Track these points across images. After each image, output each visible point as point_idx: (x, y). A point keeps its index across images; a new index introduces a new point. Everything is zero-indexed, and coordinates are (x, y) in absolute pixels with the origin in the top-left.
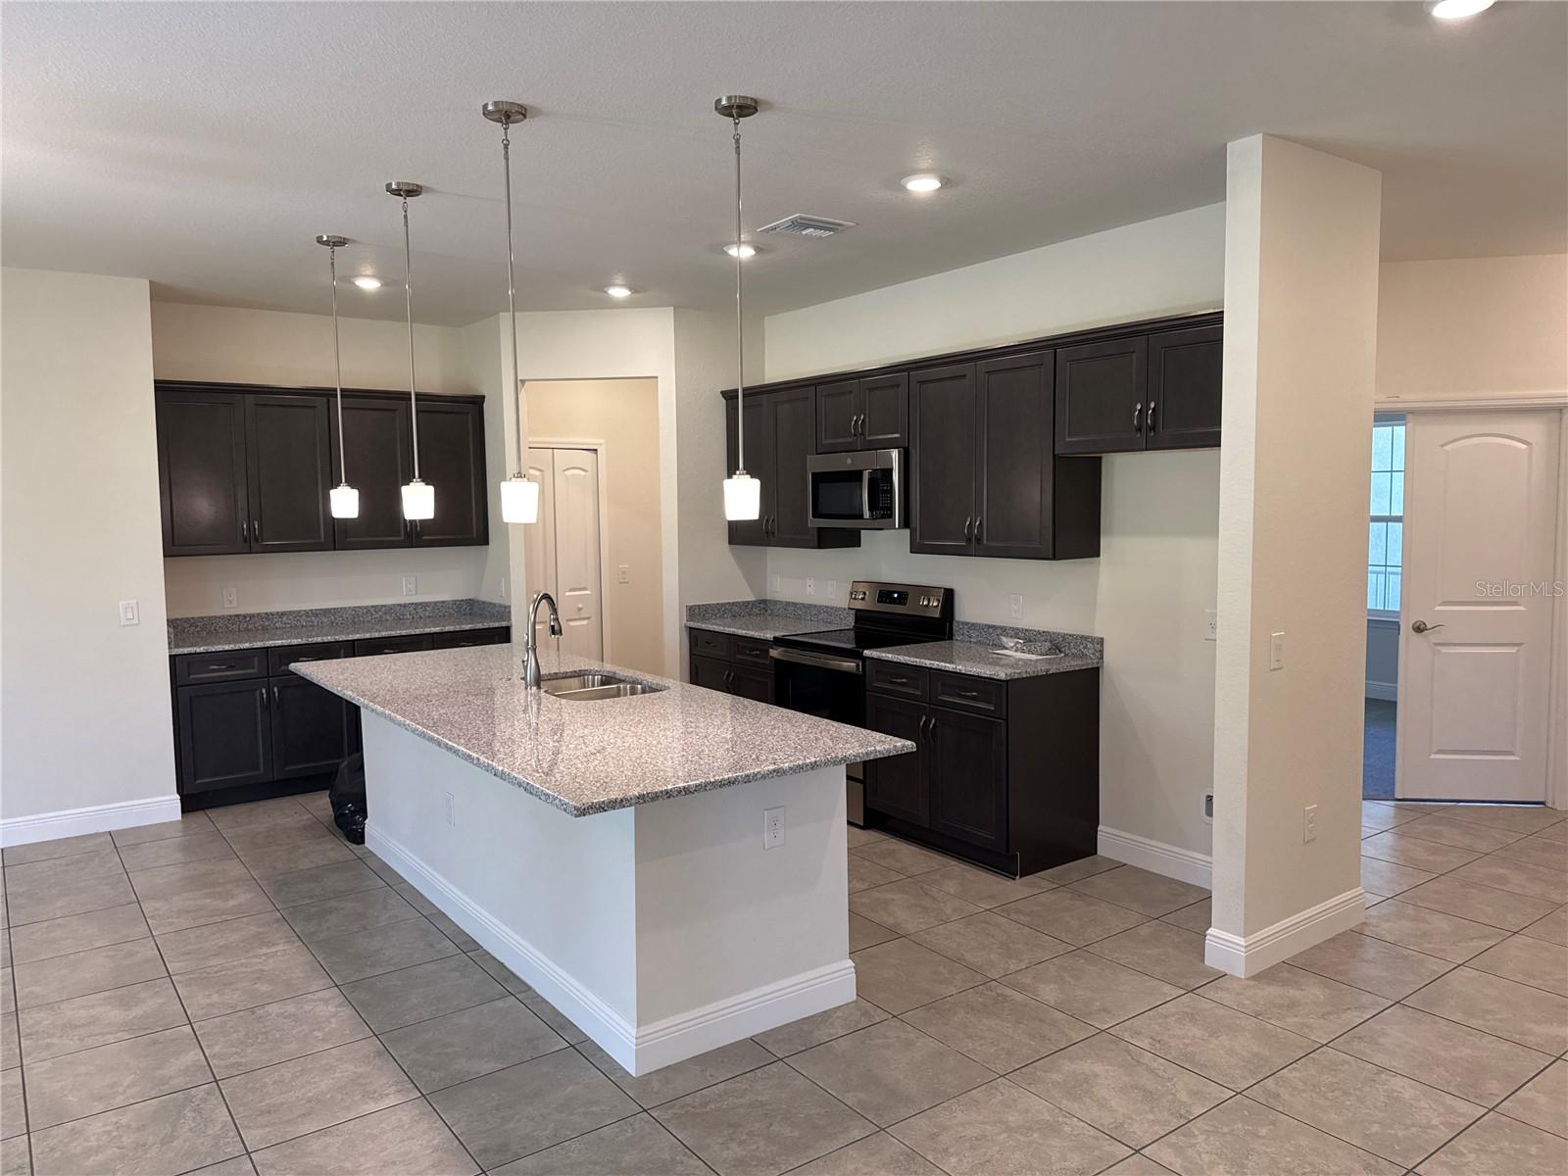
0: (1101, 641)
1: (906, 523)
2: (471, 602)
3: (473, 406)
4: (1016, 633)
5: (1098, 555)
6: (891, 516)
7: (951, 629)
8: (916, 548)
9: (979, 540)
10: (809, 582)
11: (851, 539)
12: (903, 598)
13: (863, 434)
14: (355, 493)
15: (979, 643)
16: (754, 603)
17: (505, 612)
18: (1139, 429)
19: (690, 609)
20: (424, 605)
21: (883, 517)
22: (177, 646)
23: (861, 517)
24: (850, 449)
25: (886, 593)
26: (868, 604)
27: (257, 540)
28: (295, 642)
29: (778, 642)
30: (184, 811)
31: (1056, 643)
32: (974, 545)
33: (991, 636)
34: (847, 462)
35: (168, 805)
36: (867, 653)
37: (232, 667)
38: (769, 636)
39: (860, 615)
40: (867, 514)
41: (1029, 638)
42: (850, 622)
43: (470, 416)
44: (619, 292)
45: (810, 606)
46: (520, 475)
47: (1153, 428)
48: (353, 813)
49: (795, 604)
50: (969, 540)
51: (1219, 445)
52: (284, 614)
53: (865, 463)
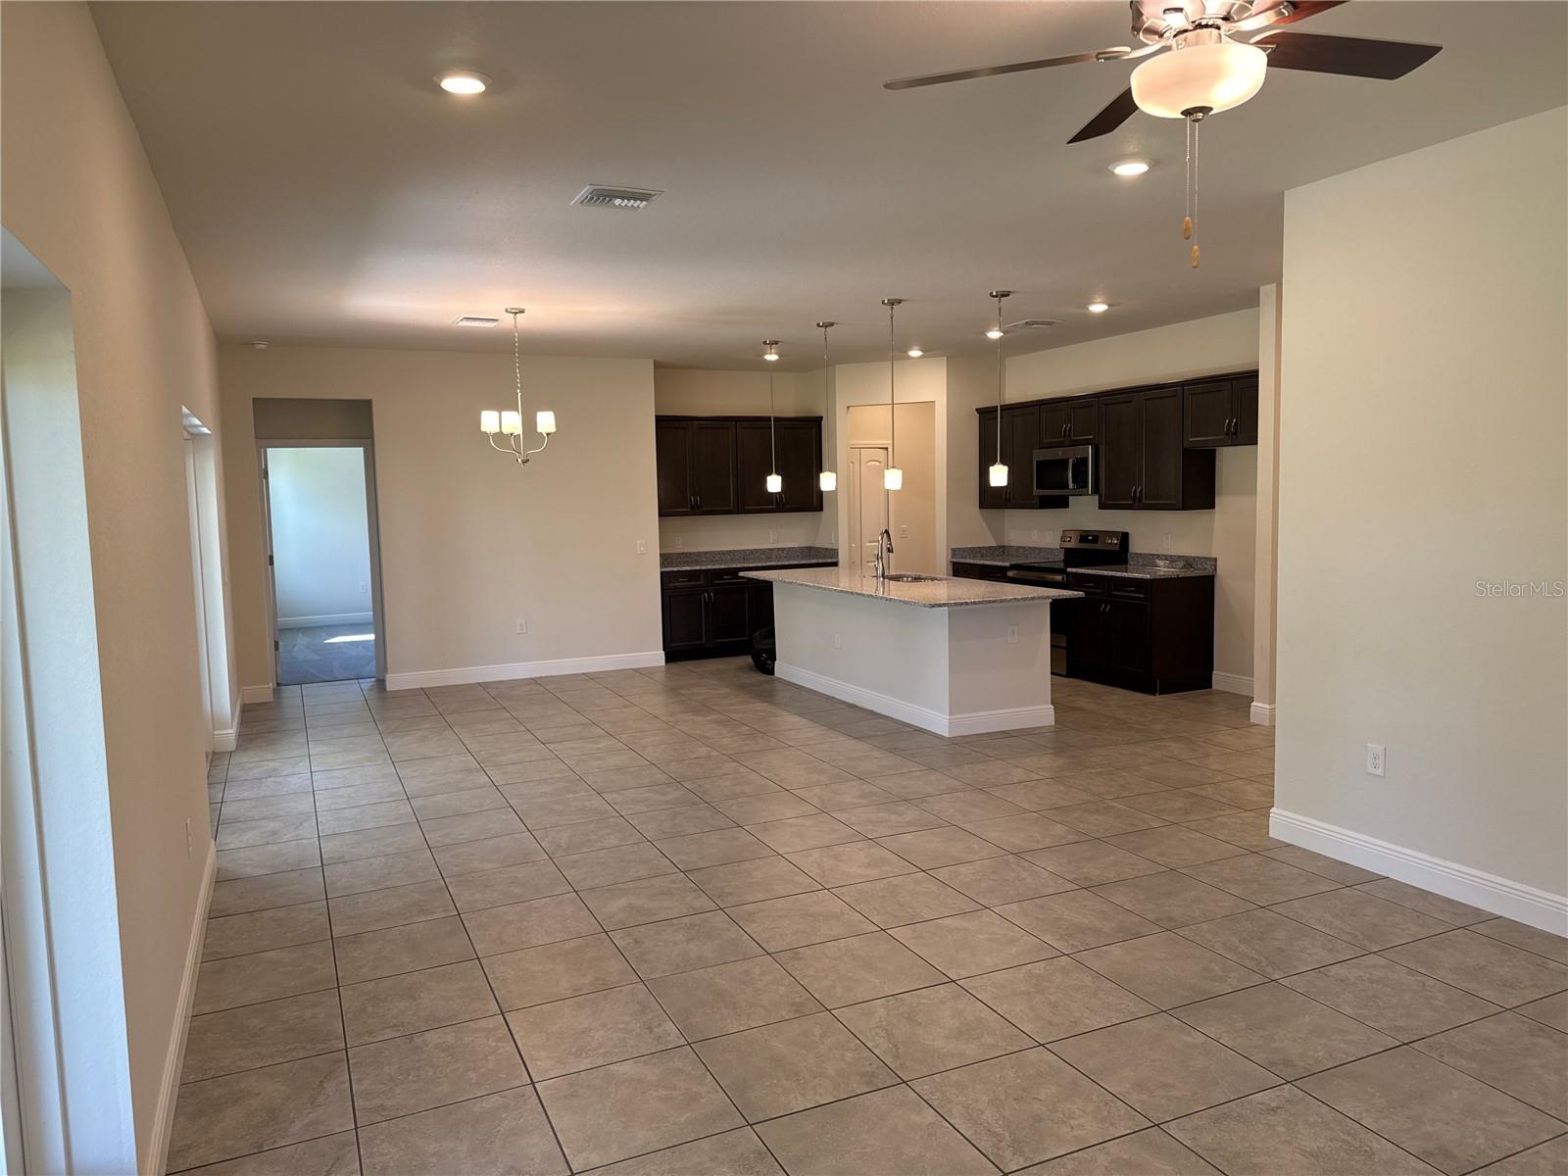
0: (1216, 559)
1: (1096, 491)
2: (810, 548)
3: (815, 424)
4: (1165, 557)
5: (1214, 508)
6: (1086, 486)
7: (1126, 557)
8: (1102, 506)
9: (1140, 499)
10: (1035, 532)
11: (1062, 503)
12: (1095, 539)
13: (1070, 436)
14: (779, 478)
15: (1143, 565)
16: (995, 548)
17: (834, 552)
18: (1227, 434)
19: (954, 550)
20: (783, 549)
21: (1081, 487)
22: (665, 567)
23: (1067, 487)
24: (1061, 445)
25: (1084, 537)
26: (1073, 544)
27: (698, 508)
28: (723, 567)
29: (1013, 567)
30: (667, 661)
31: (1189, 562)
32: (1138, 504)
33: (1150, 559)
34: (1059, 454)
35: (657, 657)
36: (1069, 570)
37: (689, 581)
38: (1007, 564)
39: (1068, 551)
40: (1071, 485)
41: (1172, 559)
42: (1062, 557)
43: (813, 430)
44: (915, 353)
45: (1035, 548)
46: (894, 467)
47: (1235, 433)
48: (766, 659)
49: (1024, 548)
50: (1134, 499)
51: (1257, 444)
52: (707, 553)
53: (1071, 454)
